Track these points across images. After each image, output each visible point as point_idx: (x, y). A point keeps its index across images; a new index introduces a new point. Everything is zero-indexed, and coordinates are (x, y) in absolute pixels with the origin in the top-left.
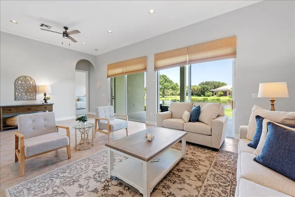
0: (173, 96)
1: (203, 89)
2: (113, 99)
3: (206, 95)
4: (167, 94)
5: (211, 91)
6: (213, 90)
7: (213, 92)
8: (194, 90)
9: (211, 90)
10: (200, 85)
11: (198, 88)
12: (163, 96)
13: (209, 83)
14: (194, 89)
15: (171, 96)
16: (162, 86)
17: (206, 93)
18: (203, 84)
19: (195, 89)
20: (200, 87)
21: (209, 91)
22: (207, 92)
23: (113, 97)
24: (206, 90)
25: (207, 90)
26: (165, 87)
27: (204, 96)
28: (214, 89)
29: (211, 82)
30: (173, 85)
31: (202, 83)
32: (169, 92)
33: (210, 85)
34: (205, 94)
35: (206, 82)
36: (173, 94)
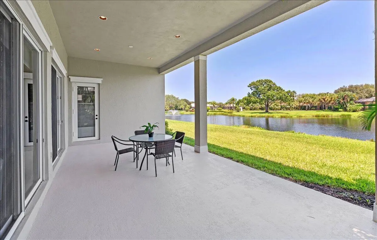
0: (287, 110)
1: (343, 99)
2: (97, 119)
3: (348, 109)
4: (275, 108)
5: (359, 103)
6: (365, 100)
7: (363, 103)
8: (323, 101)
9: (359, 101)
10: (336, 92)
11: (332, 98)
12: (266, 111)
13: (356, 87)
14: (324, 99)
15: (284, 110)
16: (264, 96)
17: (348, 105)
18: (343, 89)
19: (326, 100)
20: (336, 95)
21: (356, 103)
22: (351, 104)
23: (97, 115)
24: (349, 100)
25: (351, 100)
26: (268, 98)
27: (345, 110)
28: (367, 97)
29: (362, 86)
30: (281, 94)
31: (341, 88)
32: (278, 105)
33: (360, 92)
34: (346, 106)
35: (351, 87)
36: (286, 108)
